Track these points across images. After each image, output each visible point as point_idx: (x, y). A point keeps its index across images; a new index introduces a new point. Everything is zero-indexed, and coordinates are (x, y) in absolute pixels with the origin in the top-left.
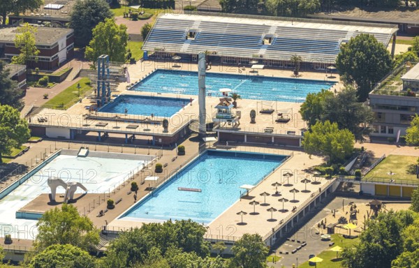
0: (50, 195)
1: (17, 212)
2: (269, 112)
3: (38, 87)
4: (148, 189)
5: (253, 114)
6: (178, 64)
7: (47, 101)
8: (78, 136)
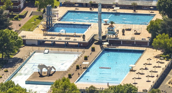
0: (39, 72)
1: (26, 81)
2: (130, 30)
3: (14, 21)
4: (84, 68)
5: (123, 31)
6: (78, 8)
7: (21, 27)
8: (41, 44)
